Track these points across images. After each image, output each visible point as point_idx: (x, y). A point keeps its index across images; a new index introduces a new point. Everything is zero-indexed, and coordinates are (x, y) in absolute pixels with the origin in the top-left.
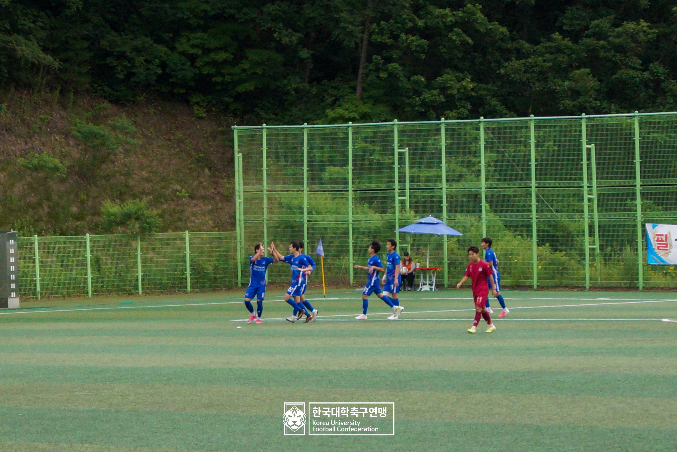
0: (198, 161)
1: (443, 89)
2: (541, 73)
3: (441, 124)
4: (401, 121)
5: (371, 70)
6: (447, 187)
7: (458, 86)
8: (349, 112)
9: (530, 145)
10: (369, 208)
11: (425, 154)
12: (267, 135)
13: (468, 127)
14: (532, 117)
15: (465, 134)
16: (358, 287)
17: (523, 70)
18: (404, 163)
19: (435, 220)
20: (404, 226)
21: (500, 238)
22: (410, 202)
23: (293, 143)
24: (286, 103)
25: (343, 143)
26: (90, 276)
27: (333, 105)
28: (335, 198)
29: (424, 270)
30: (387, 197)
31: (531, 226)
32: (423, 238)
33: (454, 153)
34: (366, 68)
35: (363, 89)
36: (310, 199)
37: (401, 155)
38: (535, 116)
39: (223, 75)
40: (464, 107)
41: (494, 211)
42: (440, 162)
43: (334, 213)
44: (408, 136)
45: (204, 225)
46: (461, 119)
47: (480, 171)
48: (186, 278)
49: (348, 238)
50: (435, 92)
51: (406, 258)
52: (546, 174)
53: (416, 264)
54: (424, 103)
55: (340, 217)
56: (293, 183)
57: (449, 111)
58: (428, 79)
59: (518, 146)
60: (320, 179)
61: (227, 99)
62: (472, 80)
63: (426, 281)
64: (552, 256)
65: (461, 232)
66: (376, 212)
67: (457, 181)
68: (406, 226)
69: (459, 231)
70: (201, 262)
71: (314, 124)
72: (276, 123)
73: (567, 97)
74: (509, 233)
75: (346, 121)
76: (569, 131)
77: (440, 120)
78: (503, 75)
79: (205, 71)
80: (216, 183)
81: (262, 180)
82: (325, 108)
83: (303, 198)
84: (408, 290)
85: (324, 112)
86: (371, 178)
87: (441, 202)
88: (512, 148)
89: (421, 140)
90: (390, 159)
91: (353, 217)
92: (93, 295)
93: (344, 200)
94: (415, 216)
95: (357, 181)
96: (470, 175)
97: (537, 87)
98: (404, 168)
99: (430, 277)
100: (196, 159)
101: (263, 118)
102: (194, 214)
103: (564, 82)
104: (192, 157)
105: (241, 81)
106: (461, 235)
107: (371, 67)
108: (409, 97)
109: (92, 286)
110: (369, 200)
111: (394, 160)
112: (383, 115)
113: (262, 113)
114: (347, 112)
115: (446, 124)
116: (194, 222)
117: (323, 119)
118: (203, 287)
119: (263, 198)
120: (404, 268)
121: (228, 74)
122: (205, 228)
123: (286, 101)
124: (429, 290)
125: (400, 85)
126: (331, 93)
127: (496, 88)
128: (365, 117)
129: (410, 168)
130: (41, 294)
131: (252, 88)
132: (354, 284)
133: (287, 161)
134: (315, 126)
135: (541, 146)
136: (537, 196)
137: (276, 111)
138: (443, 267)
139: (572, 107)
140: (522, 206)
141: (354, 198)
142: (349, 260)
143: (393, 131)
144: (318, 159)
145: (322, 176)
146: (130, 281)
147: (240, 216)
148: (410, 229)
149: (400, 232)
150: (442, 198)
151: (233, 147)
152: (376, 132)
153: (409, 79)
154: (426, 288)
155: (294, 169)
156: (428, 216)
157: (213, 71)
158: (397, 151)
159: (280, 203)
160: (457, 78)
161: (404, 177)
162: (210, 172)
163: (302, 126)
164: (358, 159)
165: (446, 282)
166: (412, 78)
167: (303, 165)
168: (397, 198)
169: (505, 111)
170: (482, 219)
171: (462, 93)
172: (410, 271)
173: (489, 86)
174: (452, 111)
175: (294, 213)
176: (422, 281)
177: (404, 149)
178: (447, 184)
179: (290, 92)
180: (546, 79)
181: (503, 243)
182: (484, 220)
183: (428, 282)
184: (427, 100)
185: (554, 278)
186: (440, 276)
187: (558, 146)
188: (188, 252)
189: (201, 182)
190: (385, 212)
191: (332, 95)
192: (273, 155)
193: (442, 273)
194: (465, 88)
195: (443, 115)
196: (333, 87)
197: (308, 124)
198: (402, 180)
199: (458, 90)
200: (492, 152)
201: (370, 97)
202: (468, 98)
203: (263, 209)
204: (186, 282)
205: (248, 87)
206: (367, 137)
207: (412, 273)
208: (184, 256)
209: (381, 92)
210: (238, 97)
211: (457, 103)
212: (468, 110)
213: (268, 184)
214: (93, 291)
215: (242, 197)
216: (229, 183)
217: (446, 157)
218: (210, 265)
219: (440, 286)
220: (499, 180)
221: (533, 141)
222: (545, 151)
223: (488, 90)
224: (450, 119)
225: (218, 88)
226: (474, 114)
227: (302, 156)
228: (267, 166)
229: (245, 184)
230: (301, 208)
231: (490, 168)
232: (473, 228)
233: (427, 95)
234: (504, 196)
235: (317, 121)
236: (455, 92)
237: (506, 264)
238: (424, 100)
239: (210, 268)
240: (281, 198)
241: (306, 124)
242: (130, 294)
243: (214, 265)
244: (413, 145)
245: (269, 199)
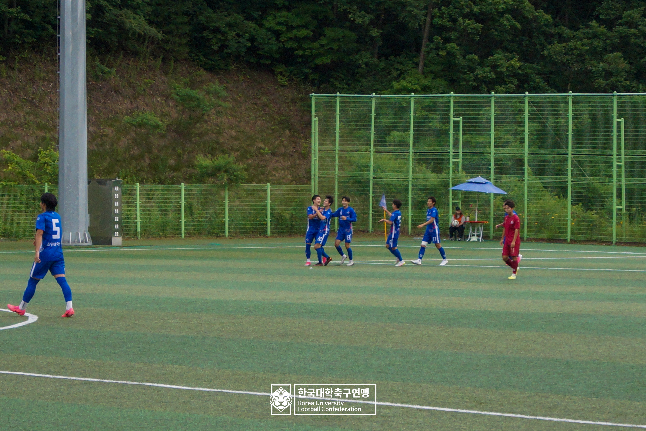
0: (280, 123)
1: (494, 67)
2: (579, 55)
3: (491, 97)
4: (456, 93)
5: (431, 49)
6: (495, 152)
7: (507, 64)
8: (412, 85)
9: (568, 118)
10: (427, 168)
11: (476, 122)
12: (340, 102)
13: (514, 101)
14: (570, 93)
15: (512, 107)
16: (415, 236)
17: (564, 52)
18: (458, 130)
19: (484, 180)
20: (456, 185)
21: (539, 198)
22: (463, 164)
23: (363, 110)
24: (358, 75)
25: (406, 111)
26: (183, 220)
27: (397, 78)
28: (398, 159)
29: (473, 223)
30: (442, 159)
31: (566, 188)
32: (473, 196)
33: (502, 122)
34: (428, 46)
35: (425, 65)
36: (375, 158)
37: (456, 123)
38: (573, 92)
39: (303, 49)
40: (511, 83)
41: (536, 174)
42: (490, 130)
43: (397, 172)
44: (461, 106)
45: (283, 178)
46: (509, 93)
47: (524, 139)
48: (266, 224)
49: (408, 193)
50: (487, 69)
51: (457, 212)
52: (580, 143)
53: (466, 218)
54: (476, 79)
55: (401, 175)
56: (363, 145)
57: (499, 86)
58: (481, 57)
59: (557, 118)
60: (386, 142)
61: (307, 71)
62: (519, 60)
63: (474, 232)
64: (584, 215)
65: (506, 192)
66: (433, 172)
67: (503, 147)
68: (459, 184)
69: (505, 191)
70: (280, 211)
71: (382, 94)
72: (349, 92)
73: (601, 76)
74: (548, 194)
75: (409, 92)
76: (602, 107)
77: (490, 93)
78: (546, 57)
79: (289, 45)
80: (295, 143)
81: (335, 140)
82: (391, 80)
83: (370, 157)
84: (459, 240)
85: (390, 84)
86: (429, 142)
87: (490, 165)
88: (552, 120)
89: (473, 110)
90: (446, 126)
91: (412, 175)
92: (185, 236)
93: (405, 161)
94: (467, 176)
95: (417, 144)
96: (516, 142)
97: (576, 67)
98: (458, 134)
99: (478, 229)
100: (278, 122)
101: (337, 88)
102: (275, 169)
103: (599, 63)
104: (274, 120)
105: (320, 55)
106: (506, 193)
107: (432, 46)
108: (464, 73)
109: (185, 229)
110: (427, 161)
111: (450, 127)
112: (441, 88)
113: (337, 83)
114: (410, 84)
115: (495, 97)
116: (275, 175)
117: (389, 90)
118: (281, 232)
119: (335, 157)
120: (455, 221)
121: (308, 49)
122: (284, 181)
123: (357, 73)
124: (477, 240)
125: (457, 62)
126: (397, 67)
127: (540, 68)
128: (426, 89)
129: (463, 134)
130: (141, 234)
131: (329, 61)
132: (411, 233)
133: (357, 125)
134: (382, 96)
135: (577, 119)
136: (573, 162)
137: (349, 82)
138: (489, 221)
139: (605, 86)
140: (560, 170)
141: (414, 159)
142: (408, 213)
143: (449, 102)
144: (383, 124)
145: (387, 139)
146: (218, 225)
147: (315, 172)
148: (463, 187)
149: (453, 190)
150: (490, 161)
151: (310, 112)
152: (434, 103)
153: (464, 57)
154: (474, 239)
155: (362, 132)
156: (478, 176)
157: (295, 45)
158: (452, 119)
159: (350, 162)
160: (506, 57)
161: (458, 142)
162: (290, 133)
163: (371, 95)
164: (419, 126)
165: (492, 234)
166: (467, 57)
167: (370, 129)
168: (451, 160)
169: (547, 88)
170: (524, 180)
171: (510, 71)
172: (461, 224)
173: (534, 66)
174: (501, 86)
175: (362, 170)
176: (471, 232)
177: (459, 118)
178: (494, 150)
179: (361, 65)
180: (583, 61)
181: (542, 201)
182: (526, 181)
183: (476, 234)
184: (479, 76)
185: (585, 233)
186: (487, 228)
187: (592, 119)
188: (269, 201)
189: (282, 142)
190: (441, 172)
191: (397, 70)
192: (345, 120)
193: (489, 226)
194: (513, 66)
195: (493, 89)
196: (398, 63)
197: (376, 94)
198: (456, 145)
199: (507, 68)
200: (535, 122)
201: (431, 72)
202: (515, 75)
203: (335, 166)
204: (267, 228)
205: (325, 60)
206: (426, 107)
207: (462, 225)
208: (266, 205)
209: (440, 68)
210: (316, 68)
211: (506, 79)
212: (515, 85)
213: (340, 144)
214: (185, 233)
215: (317, 155)
216: (306, 143)
217: (495, 126)
218: (288, 213)
219: (486, 237)
220: (541, 147)
221: (570, 114)
222: (581, 123)
223: (533, 68)
224: (499, 93)
225: (299, 60)
226: (520, 89)
227: (371, 122)
228: (340, 129)
229: (320, 144)
230: (368, 167)
231: (532, 137)
232: (516, 188)
233: (480, 72)
234: (545, 161)
235: (384, 92)
236: (504, 70)
237: (544, 220)
238: (477, 75)
239: (288, 216)
240: (351, 157)
241: (374, 93)
242: (218, 236)
243: (292, 214)
244: (468, 114)
245: (340, 157)
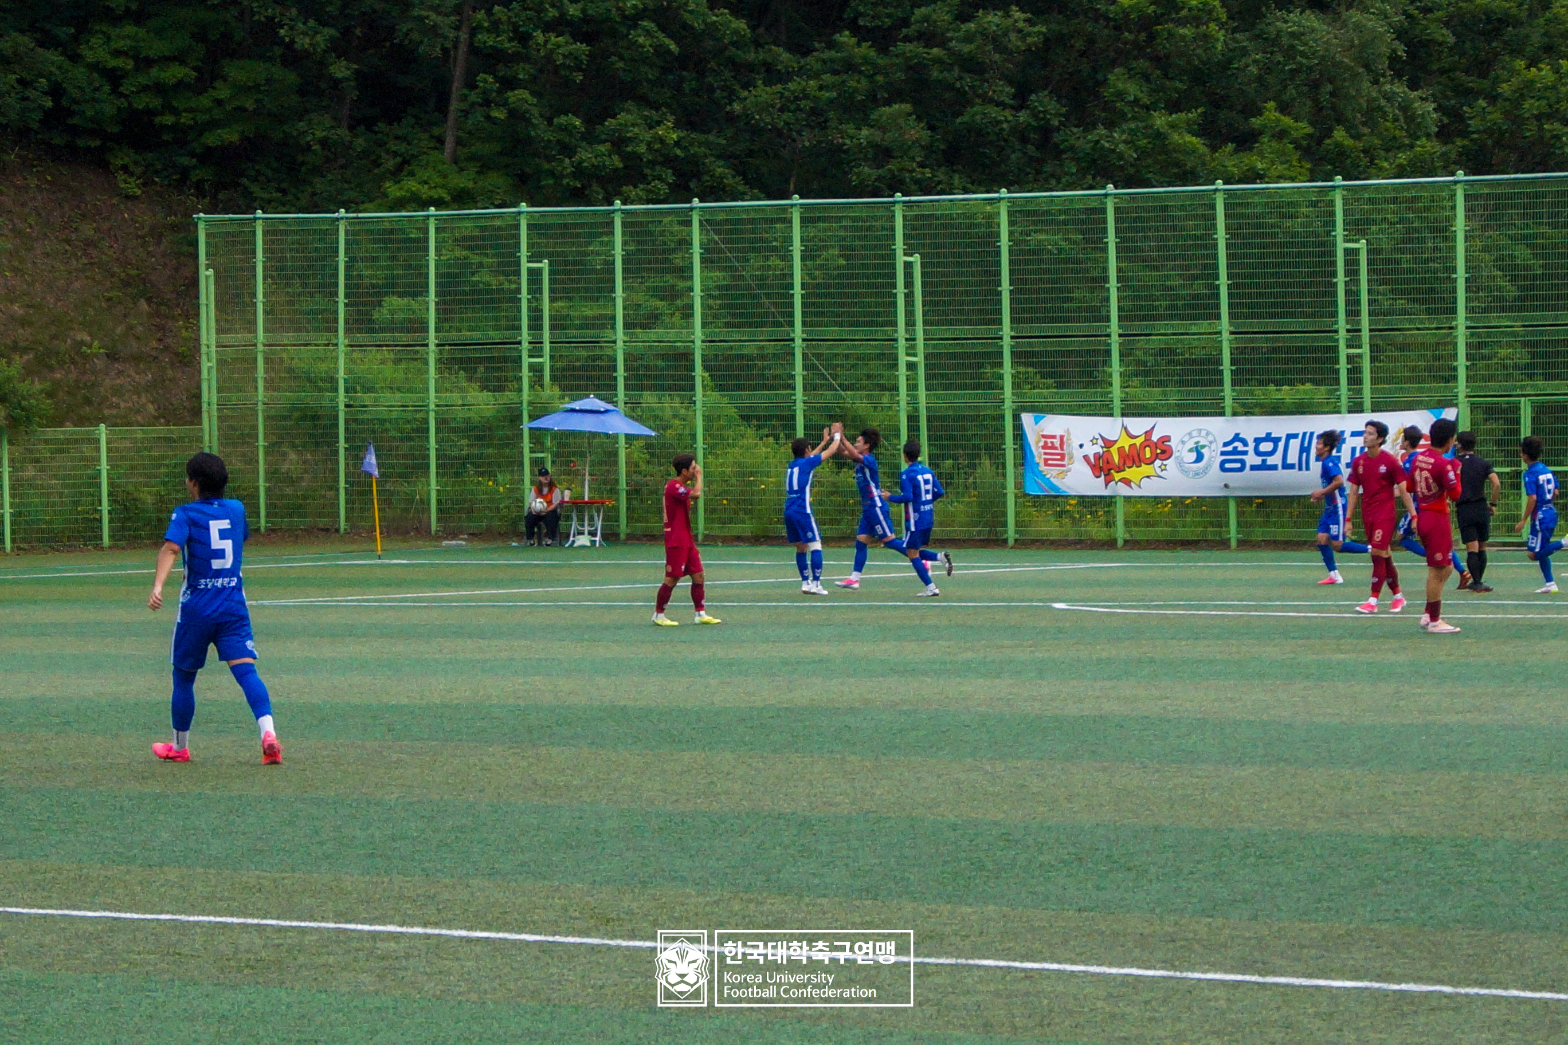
0: (126, 284)
1: (619, 143)
2: (814, 112)
3: (614, 211)
4: (533, 206)
5: (473, 104)
6: (626, 339)
7: (648, 136)
8: (430, 188)
9: (792, 256)
10: (470, 379)
11: (578, 272)
12: (264, 233)
13: (667, 220)
14: (796, 199)
15: (662, 233)
16: (446, 539)
17: (778, 106)
18: (540, 291)
19: (602, 405)
20: (538, 417)
21: (730, 441)
22: (551, 367)
23: (316, 250)
24: (303, 169)
25: (419, 249)
27: (397, 173)
28: (401, 360)
29: (578, 505)
30: (505, 360)
31: (793, 418)
32: (578, 441)
33: (640, 270)
34: (464, 98)
35: (459, 142)
36: (350, 360)
37: (535, 276)
38: (801, 197)
39: (176, 112)
40: (660, 179)
41: (720, 388)
42: (613, 290)
43: (399, 390)
44: (546, 236)
45: (138, 412)
46: (654, 204)
47: (691, 307)
48: (100, 520)
49: (428, 438)
50: (603, 148)
51: (542, 479)
52: (823, 314)
53: (562, 493)
54: (579, 171)
55: (411, 398)
56: (316, 330)
57: (631, 188)
58: (588, 122)
59: (767, 258)
60: (371, 321)
61: (185, 161)
62: (677, 126)
63: (583, 526)
64: (836, 479)
65: (654, 430)
66: (483, 388)
67: (644, 327)
68: (543, 416)
69: (650, 428)
70: (130, 488)
71: (360, 212)
72: (281, 208)
73: (866, 159)
74: (750, 432)
75: (424, 205)
76: (869, 228)
77: (612, 204)
78: (738, 116)
79: (141, 103)
80: (161, 328)
81: (254, 322)
82: (382, 178)
83: (337, 358)
84: (547, 545)
85: (380, 187)
86: (470, 320)
87: (614, 369)
88: (755, 261)
89: (573, 244)
90: (510, 282)
91: (436, 398)
93: (418, 365)
94: (562, 397)
95: (446, 325)
96: (672, 315)
97: (806, 140)
98: (539, 300)
99: (591, 519)
100: (122, 280)
101: (256, 199)
102: (117, 391)
103: (860, 129)
104: (112, 276)
105: (213, 125)
106: (653, 434)
107: (474, 97)
108: (550, 159)
110: (468, 365)
111: (520, 284)
112: (498, 193)
113: (256, 189)
114: (426, 187)
115: (623, 212)
116: (117, 407)
117: (380, 201)
118: (135, 537)
119: (255, 359)
120: (538, 500)
121: (186, 111)
122: (139, 418)
123: (303, 163)
124: (588, 544)
125: (533, 133)
126: (394, 149)
127: (724, 142)
128: (462, 198)
129: (552, 300)
131: (235, 138)
132: (437, 531)
133: (304, 285)
134: (360, 215)
135: (812, 258)
136: (805, 356)
137: (284, 185)
138: (617, 500)
139: (876, 180)
140: (775, 377)
141: (439, 361)
142: (429, 485)
143: (517, 227)
144: (367, 281)
145: (376, 316)
147: (210, 395)
148: (555, 422)
149: (530, 429)
150: (615, 360)
151: (196, 257)
152: (483, 229)
153: (550, 122)
154: (584, 540)
155: (320, 301)
156: (588, 396)
157: (156, 103)
158: (525, 265)
159: (291, 370)
160: (646, 120)
161: (540, 318)
162: (149, 305)
163: (336, 215)
164: (448, 283)
165: (623, 528)
166: (556, 121)
167: (336, 294)
168: (526, 360)
169: (741, 188)
170: (694, 402)
171: (656, 151)
172: (552, 507)
173: (711, 137)
174: (635, 187)
175: (320, 390)
176: (574, 524)
177: (541, 262)
178: (624, 334)
179: (310, 146)
180: (823, 126)
181: (737, 450)
182: (699, 404)
183: (586, 529)
184: (585, 164)
185: (838, 522)
186: (612, 517)
187: (847, 258)
188: (104, 467)
189: (131, 328)
190: (501, 389)
191: (395, 154)
192: (277, 272)
193: (616, 509)
194: (662, 141)
195: (618, 194)
196: (397, 138)
197: (347, 212)
198: (536, 325)
199: (649, 144)
200: (715, 269)
201: (473, 158)
202: (669, 161)
203: (255, 380)
204: (100, 528)
205: (225, 137)
206: (465, 239)
207: (554, 511)
208: (98, 476)
209: (494, 147)
210: (207, 156)
211: (647, 171)
212: (669, 184)
213: (266, 330)
215: (214, 355)
216: (187, 329)
217: (624, 278)
218: (150, 493)
219: (610, 537)
220: (728, 325)
221: (797, 248)
222: (821, 267)
223: (707, 144)
224: (631, 204)
225: (167, 137)
226: (681, 192)
227: (336, 276)
228: (265, 295)
229: (220, 331)
230: (333, 380)
231: (711, 302)
232: (677, 422)
233: (585, 155)
234: (741, 357)
235: (366, 205)
236: (642, 149)
237: (742, 493)
238: (580, 163)
239: (149, 499)
240: (293, 359)
241: (343, 210)
243: (158, 494)
244: (558, 254)
245: (267, 360)
